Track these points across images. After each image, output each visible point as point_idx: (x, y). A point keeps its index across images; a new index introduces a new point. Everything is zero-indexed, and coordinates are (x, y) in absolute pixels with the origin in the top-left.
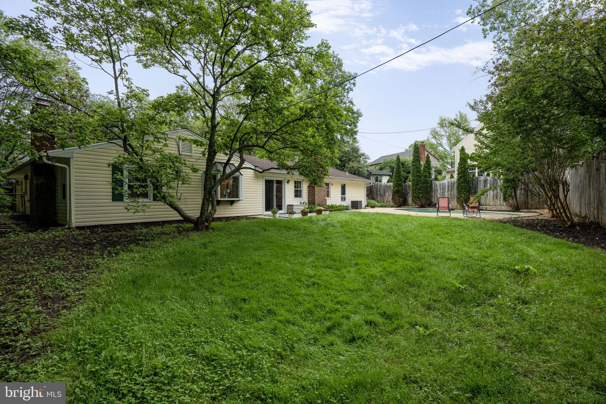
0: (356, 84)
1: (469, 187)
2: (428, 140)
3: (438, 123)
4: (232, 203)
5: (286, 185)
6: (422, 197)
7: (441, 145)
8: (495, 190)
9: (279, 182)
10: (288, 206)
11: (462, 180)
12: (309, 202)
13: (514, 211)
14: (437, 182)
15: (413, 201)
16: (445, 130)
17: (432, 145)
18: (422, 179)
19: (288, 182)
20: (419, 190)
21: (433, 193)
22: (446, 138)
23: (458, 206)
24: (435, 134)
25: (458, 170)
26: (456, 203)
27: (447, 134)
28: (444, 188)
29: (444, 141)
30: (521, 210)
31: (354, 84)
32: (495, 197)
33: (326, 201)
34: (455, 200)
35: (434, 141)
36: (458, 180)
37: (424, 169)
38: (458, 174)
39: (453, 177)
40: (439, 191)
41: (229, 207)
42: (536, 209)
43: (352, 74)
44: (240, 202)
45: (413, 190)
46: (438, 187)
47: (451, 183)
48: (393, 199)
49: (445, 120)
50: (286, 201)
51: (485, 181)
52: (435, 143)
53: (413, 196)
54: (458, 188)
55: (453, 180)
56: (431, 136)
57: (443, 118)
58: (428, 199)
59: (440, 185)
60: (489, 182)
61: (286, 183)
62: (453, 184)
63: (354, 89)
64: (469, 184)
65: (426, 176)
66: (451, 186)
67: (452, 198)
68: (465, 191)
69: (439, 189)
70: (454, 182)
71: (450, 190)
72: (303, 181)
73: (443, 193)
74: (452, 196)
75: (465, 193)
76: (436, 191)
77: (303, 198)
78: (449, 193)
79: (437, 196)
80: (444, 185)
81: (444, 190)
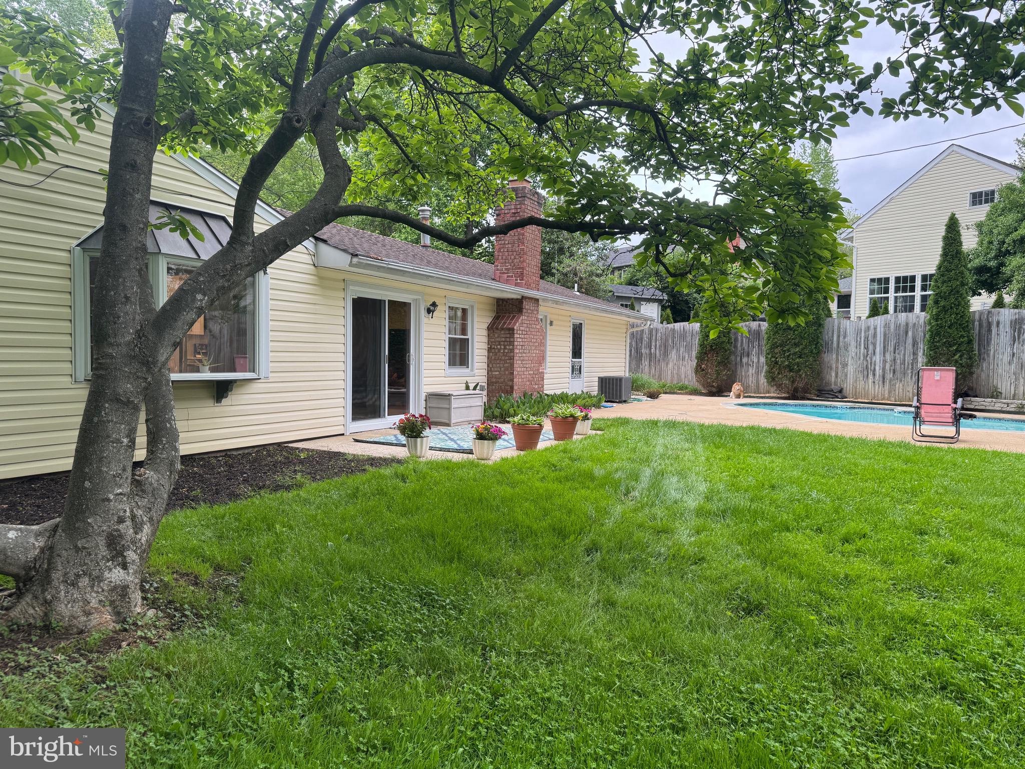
4: (221, 390)
5: (425, 319)
9: (400, 309)
10: (433, 397)
12: (490, 383)
14: (847, 324)
19: (429, 311)
28: (869, 343)
33: (542, 377)
34: (909, 379)
40: (852, 349)
41: (208, 408)
44: (256, 386)
46: (851, 339)
47: (898, 327)
48: (698, 370)
50: (425, 381)
54: (930, 342)
55: (901, 317)
59: (858, 332)
61: (423, 312)
62: (902, 330)
66: (898, 335)
67: (898, 374)
68: (957, 351)
69: (853, 343)
70: (907, 324)
71: (891, 348)
72: (472, 307)
73: (865, 357)
74: (898, 367)
75: (956, 357)
76: (842, 351)
77: (472, 370)
78: (888, 357)
79: (845, 365)
80: (871, 332)
81: (871, 347)
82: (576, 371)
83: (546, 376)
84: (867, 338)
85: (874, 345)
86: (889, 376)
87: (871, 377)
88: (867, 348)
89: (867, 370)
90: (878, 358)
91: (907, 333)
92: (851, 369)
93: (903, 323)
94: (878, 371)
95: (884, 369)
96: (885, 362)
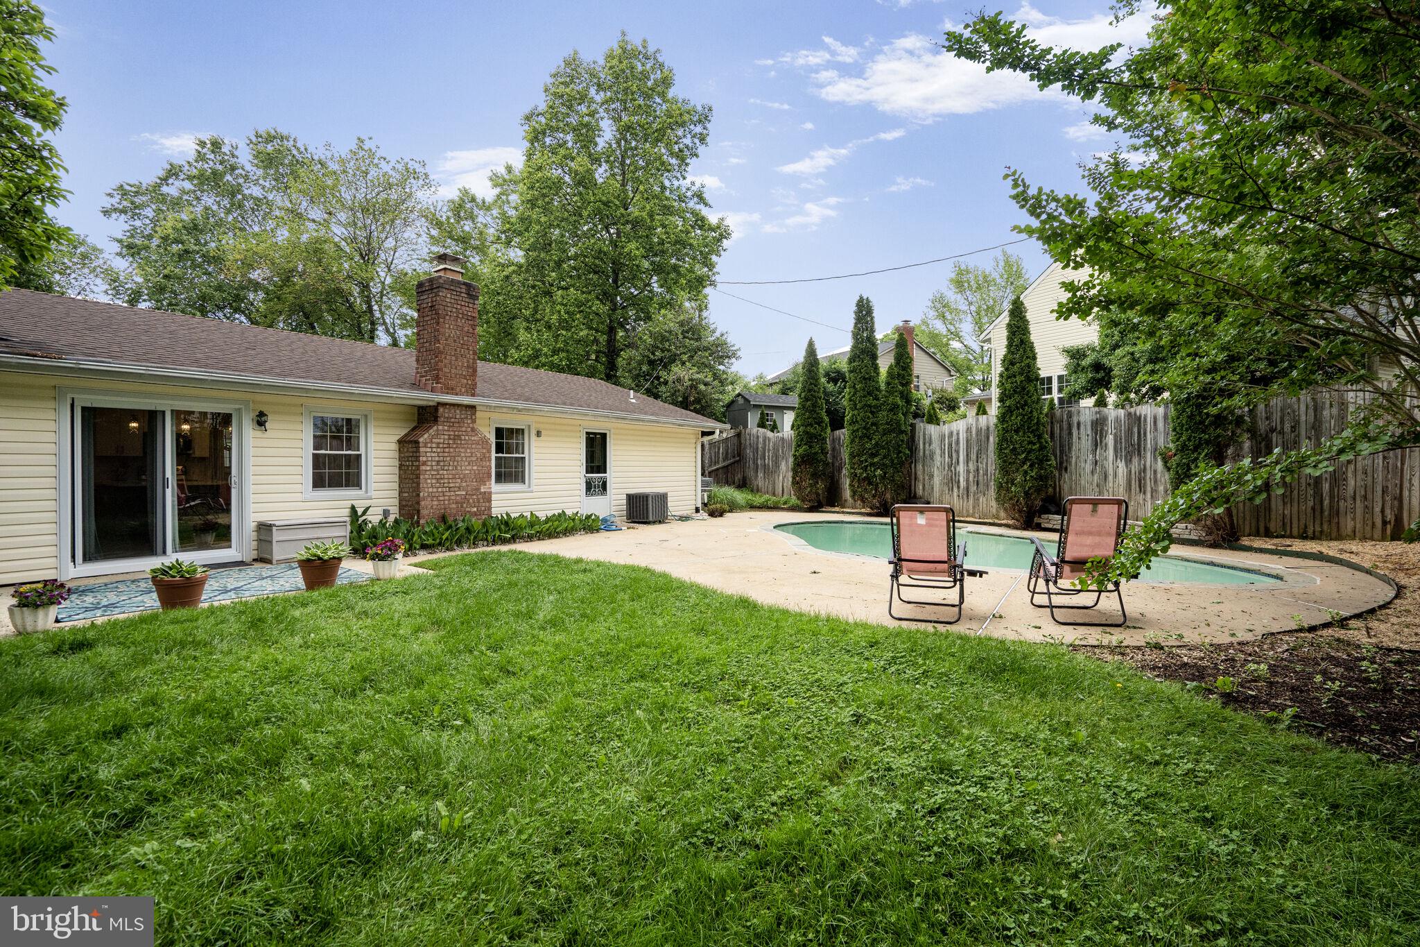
0: (708, 139)
1: (1042, 448)
2: (924, 322)
3: (951, 280)
5: (253, 432)
6: (883, 477)
7: (957, 336)
8: (1135, 460)
11: (1016, 420)
12: (401, 506)
13: (1214, 545)
14: (932, 429)
15: (854, 493)
16: (967, 299)
17: (934, 337)
18: (883, 415)
19: (259, 423)
20: (873, 455)
21: (920, 467)
22: (969, 318)
23: (1002, 514)
24: (942, 307)
25: (1001, 384)
26: (994, 504)
27: (973, 308)
28: (953, 451)
29: (967, 327)
30: (1245, 541)
31: (703, 140)
32: (1135, 485)
33: (488, 498)
34: (992, 493)
35: (940, 327)
36: (1002, 418)
37: (888, 384)
38: (1001, 400)
39: (985, 413)
40: (938, 458)
42: (1304, 536)
43: (699, 108)
45: (852, 456)
46: (935, 446)
47: (979, 431)
48: (794, 483)
49: (968, 272)
50: (253, 507)
51: (1099, 425)
52: (944, 331)
53: (854, 476)
54: (1000, 448)
55: (983, 420)
56: (932, 313)
57: (963, 267)
58: (902, 487)
59: (942, 438)
60: (1110, 429)
61: (251, 424)
62: (983, 435)
63: (701, 150)
64: (1040, 437)
65: (894, 408)
66: (979, 441)
67: (981, 486)
68: (1026, 459)
69: (938, 452)
70: (988, 428)
71: (974, 457)
72: (366, 416)
73: (950, 466)
74: (981, 478)
75: (1025, 467)
76: (928, 460)
77: (366, 492)
78: (972, 467)
79: (931, 476)
80: (954, 438)
81: (954, 455)
82: (596, 487)
83: (494, 497)
84: (950, 445)
85: (958, 452)
86: (973, 488)
87: (955, 490)
88: (951, 457)
89: (952, 481)
90: (961, 468)
91: (988, 438)
92: (937, 480)
93: (984, 428)
94: (963, 484)
95: (968, 480)
96: (968, 472)
